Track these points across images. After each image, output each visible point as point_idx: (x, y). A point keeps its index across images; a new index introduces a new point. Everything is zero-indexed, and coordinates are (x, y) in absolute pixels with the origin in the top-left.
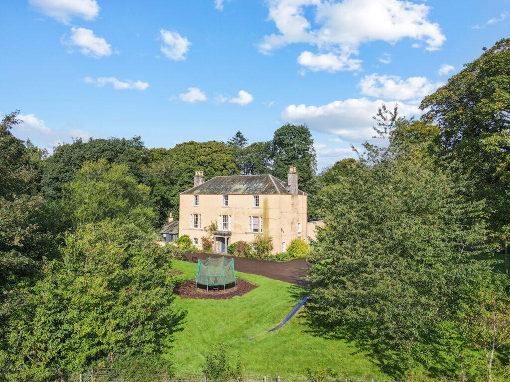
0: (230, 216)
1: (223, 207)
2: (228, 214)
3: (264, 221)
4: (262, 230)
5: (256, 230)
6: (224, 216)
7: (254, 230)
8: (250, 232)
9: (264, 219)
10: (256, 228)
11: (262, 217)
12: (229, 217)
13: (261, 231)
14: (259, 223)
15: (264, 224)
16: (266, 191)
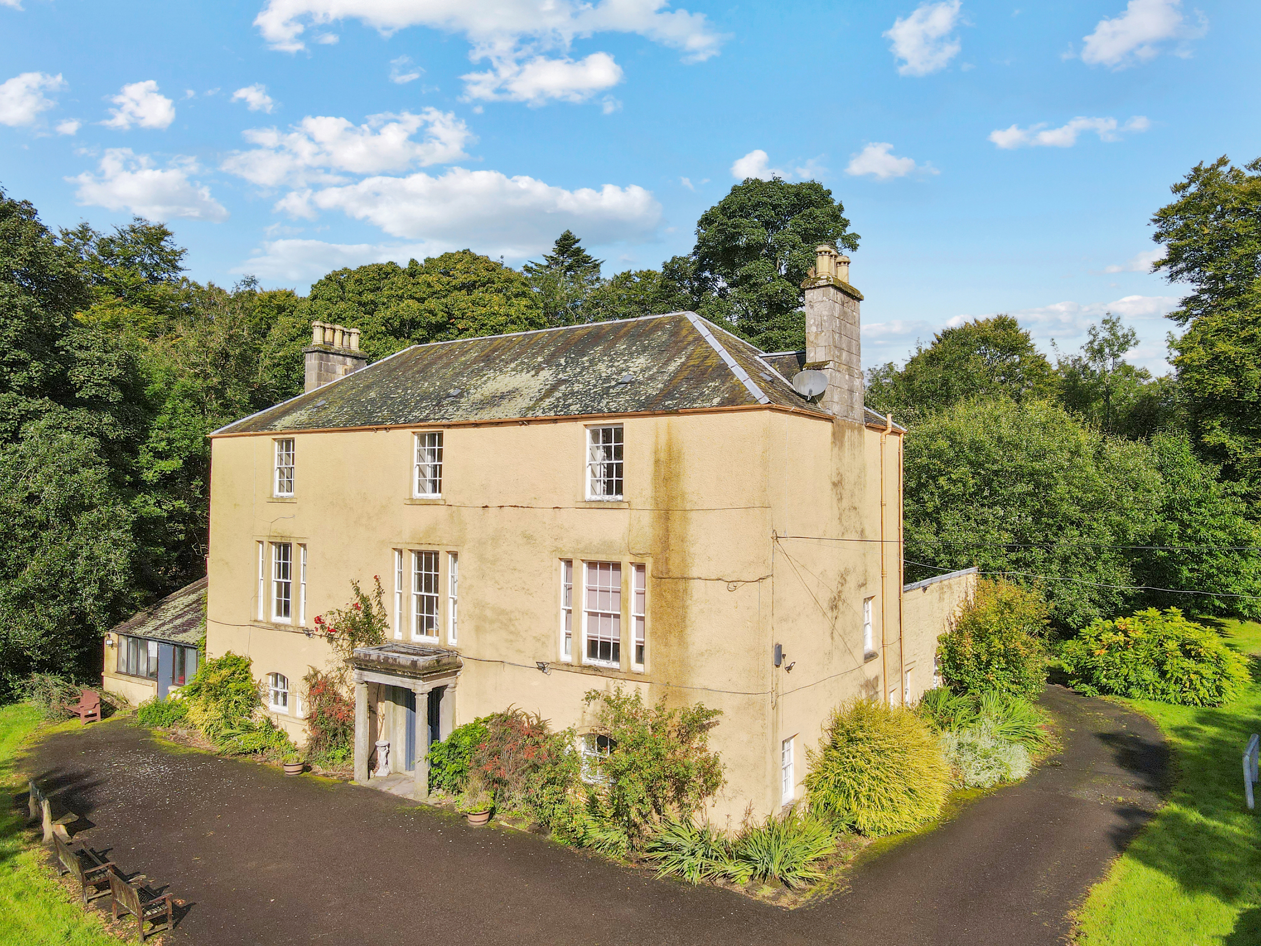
0: (455, 555)
1: (413, 502)
2: (441, 543)
3: (659, 595)
4: (640, 649)
5: (605, 646)
6: (419, 554)
7: (592, 645)
8: (566, 658)
9: (659, 578)
10: (606, 632)
11: (641, 568)
12: (445, 561)
13: (640, 659)
14: (624, 603)
15: (658, 616)
16: (667, 393)
